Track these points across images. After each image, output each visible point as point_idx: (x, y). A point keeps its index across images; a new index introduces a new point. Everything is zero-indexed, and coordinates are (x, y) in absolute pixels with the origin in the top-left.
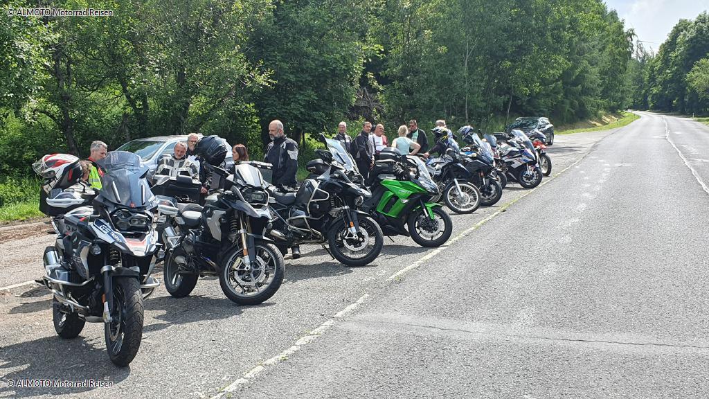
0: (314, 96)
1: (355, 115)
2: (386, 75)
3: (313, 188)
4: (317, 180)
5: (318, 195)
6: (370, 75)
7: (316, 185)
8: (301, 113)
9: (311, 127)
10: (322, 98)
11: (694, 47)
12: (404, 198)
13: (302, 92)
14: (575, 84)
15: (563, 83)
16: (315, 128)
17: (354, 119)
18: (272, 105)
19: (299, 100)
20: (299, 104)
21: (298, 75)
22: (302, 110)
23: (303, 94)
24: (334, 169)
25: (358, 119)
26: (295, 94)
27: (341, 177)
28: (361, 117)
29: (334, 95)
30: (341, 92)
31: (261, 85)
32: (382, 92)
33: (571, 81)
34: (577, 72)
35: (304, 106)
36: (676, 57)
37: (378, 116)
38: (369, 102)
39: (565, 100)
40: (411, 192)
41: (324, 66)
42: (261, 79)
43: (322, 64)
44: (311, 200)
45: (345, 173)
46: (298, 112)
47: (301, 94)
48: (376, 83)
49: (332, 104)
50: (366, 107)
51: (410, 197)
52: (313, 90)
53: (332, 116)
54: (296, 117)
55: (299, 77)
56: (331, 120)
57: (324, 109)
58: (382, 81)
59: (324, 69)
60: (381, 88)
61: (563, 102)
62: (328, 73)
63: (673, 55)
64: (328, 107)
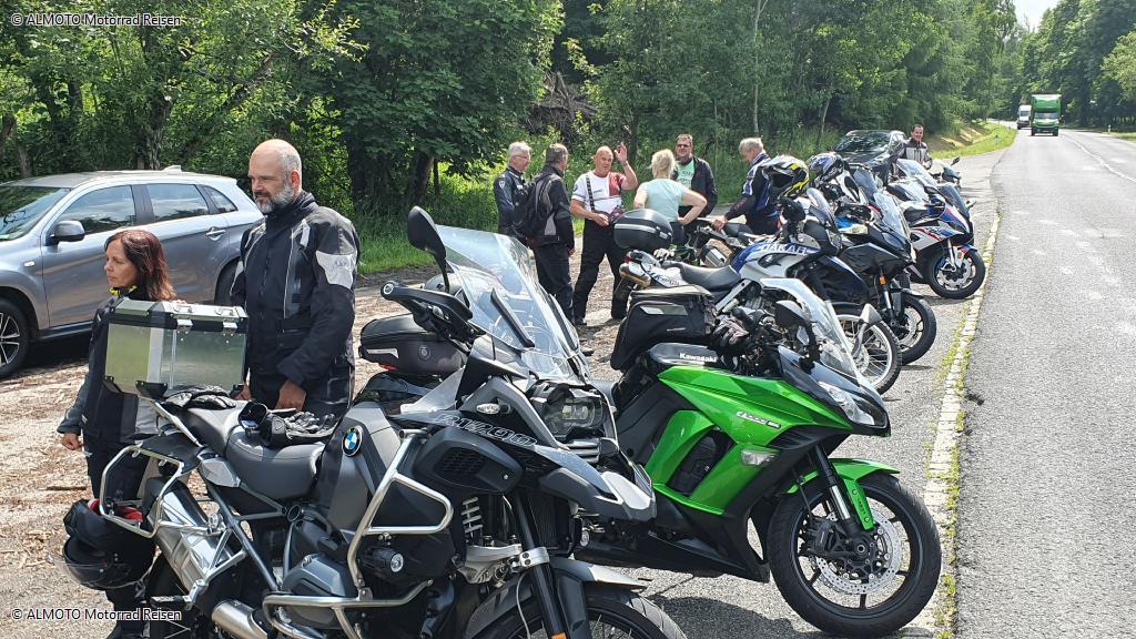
0: (453, 81)
1: (540, 125)
2: (602, 44)
3: (378, 469)
4: (400, 425)
5: (399, 506)
6: (572, 44)
7: (393, 448)
8: (428, 119)
9: (449, 148)
10: (472, 87)
11: (1109, 14)
12: (757, 444)
13: (429, 74)
14: (926, 72)
15: (909, 70)
16: (457, 152)
17: (538, 132)
18: (362, 100)
19: (422, 90)
20: (425, 99)
21: (421, 36)
22: (431, 112)
23: (432, 78)
24: (478, 374)
25: (546, 132)
26: (413, 78)
27: (511, 419)
28: (552, 129)
29: (499, 81)
30: (514, 76)
31: (333, 54)
32: (594, 79)
33: (921, 67)
34: (932, 51)
35: (434, 104)
36: (1076, 30)
37: (586, 127)
38: (566, 101)
39: (910, 100)
40: (786, 424)
41: (475, 17)
42: (330, 39)
43: (471, 12)
44: (366, 528)
45: (530, 393)
46: (421, 117)
47: (428, 78)
48: (583, 60)
49: (495, 100)
50: (561, 110)
51: (780, 441)
52: (452, 70)
53: (495, 125)
54: (416, 128)
55: (421, 40)
56: (492, 134)
57: (477, 109)
58: (595, 56)
59: (477, 22)
60: (593, 70)
61: (906, 104)
62: (485, 32)
63: (1072, 26)
64: (485, 106)
